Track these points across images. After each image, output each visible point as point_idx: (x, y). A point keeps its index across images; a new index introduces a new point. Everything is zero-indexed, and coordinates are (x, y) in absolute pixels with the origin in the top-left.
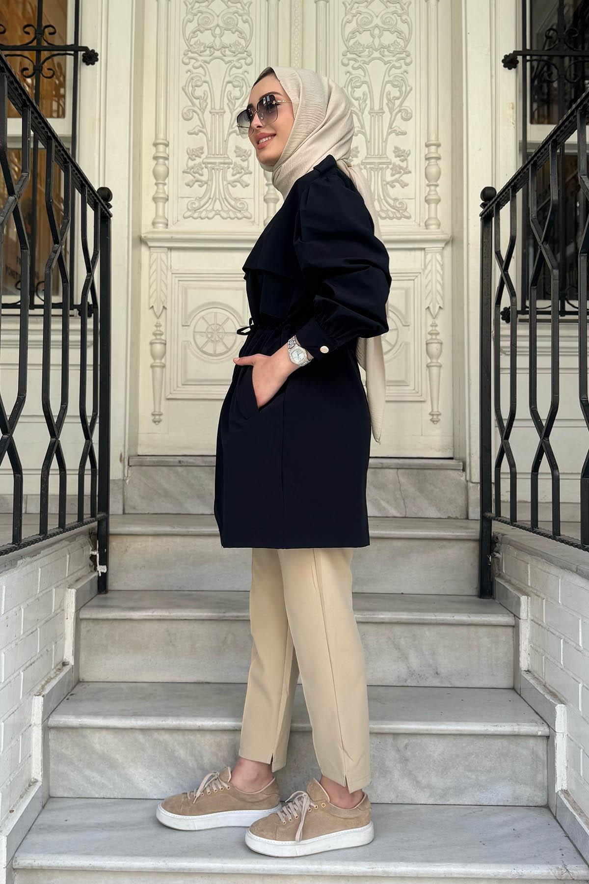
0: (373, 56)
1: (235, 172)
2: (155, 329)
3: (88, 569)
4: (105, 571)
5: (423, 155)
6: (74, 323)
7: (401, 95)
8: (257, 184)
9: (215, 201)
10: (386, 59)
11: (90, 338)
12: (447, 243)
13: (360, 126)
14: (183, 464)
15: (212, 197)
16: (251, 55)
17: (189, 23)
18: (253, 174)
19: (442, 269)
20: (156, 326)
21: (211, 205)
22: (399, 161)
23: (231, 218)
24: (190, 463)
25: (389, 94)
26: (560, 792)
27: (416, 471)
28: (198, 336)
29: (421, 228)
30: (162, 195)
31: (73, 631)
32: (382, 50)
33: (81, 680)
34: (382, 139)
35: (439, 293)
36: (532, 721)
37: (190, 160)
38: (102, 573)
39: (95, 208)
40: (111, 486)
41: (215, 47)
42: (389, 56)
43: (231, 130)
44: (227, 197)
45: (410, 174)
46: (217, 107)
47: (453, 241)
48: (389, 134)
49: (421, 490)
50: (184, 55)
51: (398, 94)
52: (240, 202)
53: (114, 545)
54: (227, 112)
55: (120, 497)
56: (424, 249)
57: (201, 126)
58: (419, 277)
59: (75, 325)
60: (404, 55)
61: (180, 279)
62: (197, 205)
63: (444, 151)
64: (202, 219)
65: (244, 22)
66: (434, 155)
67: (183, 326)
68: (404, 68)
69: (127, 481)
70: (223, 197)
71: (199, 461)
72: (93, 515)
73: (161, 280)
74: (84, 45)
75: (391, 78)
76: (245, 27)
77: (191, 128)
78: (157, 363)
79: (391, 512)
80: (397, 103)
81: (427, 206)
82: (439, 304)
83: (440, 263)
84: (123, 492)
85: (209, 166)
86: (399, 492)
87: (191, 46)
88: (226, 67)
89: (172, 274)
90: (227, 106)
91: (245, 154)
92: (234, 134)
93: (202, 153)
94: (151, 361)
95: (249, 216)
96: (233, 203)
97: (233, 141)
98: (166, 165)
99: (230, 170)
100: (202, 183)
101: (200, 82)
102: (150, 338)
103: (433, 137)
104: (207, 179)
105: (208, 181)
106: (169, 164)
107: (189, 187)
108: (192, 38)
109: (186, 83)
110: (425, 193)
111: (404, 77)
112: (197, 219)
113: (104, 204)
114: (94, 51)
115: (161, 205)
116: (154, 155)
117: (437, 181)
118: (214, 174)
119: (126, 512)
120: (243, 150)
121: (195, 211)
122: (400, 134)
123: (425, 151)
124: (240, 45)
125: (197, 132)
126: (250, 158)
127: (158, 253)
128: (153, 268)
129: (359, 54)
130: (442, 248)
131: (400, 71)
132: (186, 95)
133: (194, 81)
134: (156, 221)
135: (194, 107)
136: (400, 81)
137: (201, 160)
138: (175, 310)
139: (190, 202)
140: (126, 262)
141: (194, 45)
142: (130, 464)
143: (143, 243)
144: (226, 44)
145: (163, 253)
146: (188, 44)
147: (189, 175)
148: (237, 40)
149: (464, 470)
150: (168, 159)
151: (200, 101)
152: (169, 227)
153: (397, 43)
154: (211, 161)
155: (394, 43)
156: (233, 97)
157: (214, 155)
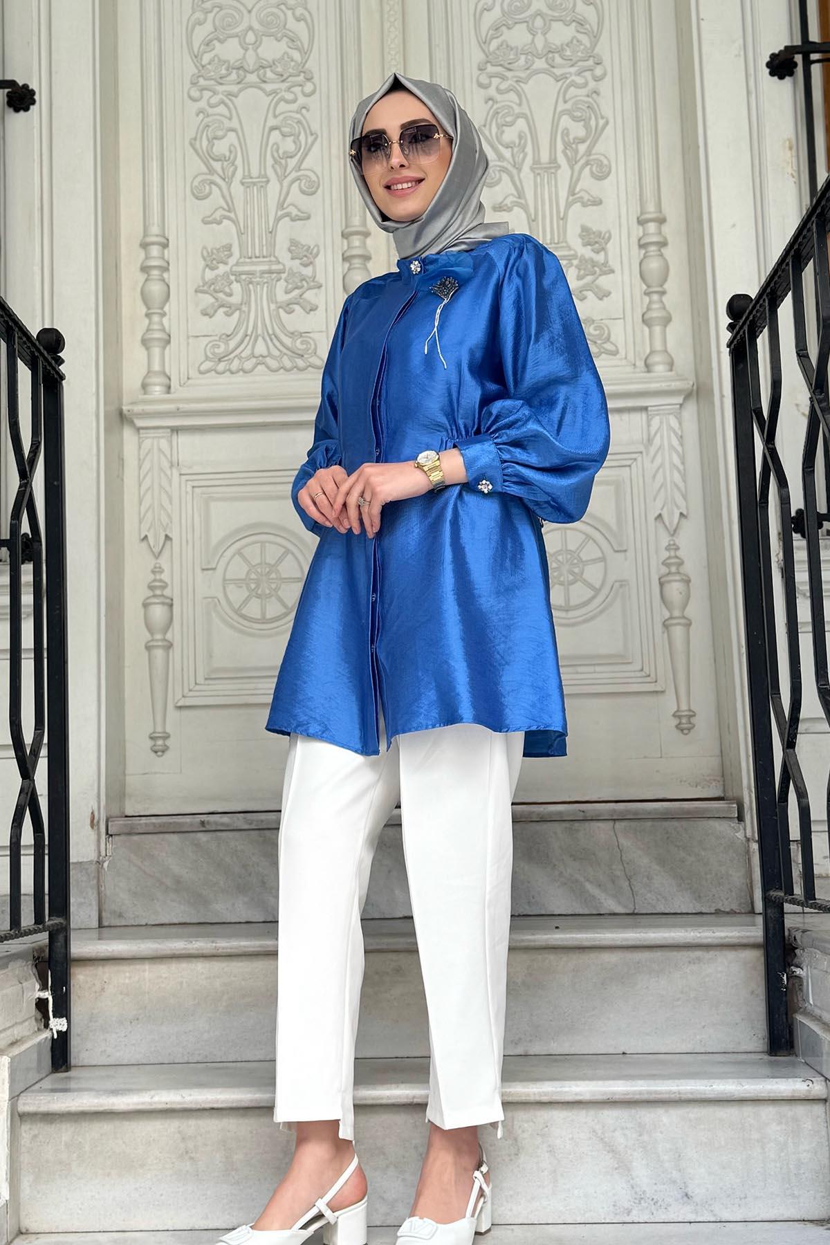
0: (534, 67)
1: (290, 286)
2: (152, 577)
3: (34, 1023)
4: (64, 1029)
5: (634, 240)
7: (588, 135)
8: (331, 306)
9: (256, 340)
10: (558, 72)
11: (27, 599)
12: (688, 396)
13: (515, 193)
14: (208, 827)
15: (249, 333)
16: (312, 78)
17: (197, 26)
18: (323, 288)
19: (682, 445)
20: (154, 572)
21: (250, 347)
22: (593, 253)
23: (286, 370)
24: (222, 825)
25: (566, 132)
27: (649, 824)
28: (231, 588)
29: (638, 370)
30: (157, 335)
32: (550, 55)
34: (558, 212)
35: (678, 488)
37: (207, 270)
38: (58, 1032)
39: (32, 365)
40: (74, 874)
41: (246, 67)
42: (562, 66)
43: (280, 213)
44: (278, 331)
45: (611, 275)
46: (255, 173)
48: (568, 206)
49: (661, 861)
50: (192, 83)
51: (581, 133)
52: (301, 339)
54: (271, 181)
55: (93, 897)
56: (645, 409)
57: (226, 207)
58: (639, 459)
60: (591, 62)
61: (196, 484)
62: (222, 349)
63: (674, 229)
64: (232, 373)
65: (298, 20)
66: (654, 239)
67: (203, 569)
68: (592, 84)
69: (106, 865)
70: (271, 333)
71: (239, 822)
72: (39, 918)
73: (161, 486)
74: (9, 77)
75: (568, 106)
76: (301, 29)
77: (209, 214)
78: (157, 640)
79: (605, 905)
80: (582, 148)
81: (646, 329)
82: (678, 507)
83: (676, 434)
84: (99, 886)
85: (243, 277)
86: (621, 867)
87: (203, 67)
88: (268, 102)
89: (181, 475)
90: (272, 170)
91: (308, 255)
92: (287, 219)
93: (230, 255)
94: (145, 638)
96: (287, 341)
97: (285, 231)
98: (163, 280)
99: (282, 284)
100: (231, 309)
101: (222, 130)
102: (143, 593)
103: (651, 207)
104: (240, 302)
105: (241, 304)
106: (169, 278)
107: (207, 317)
108: (205, 52)
109: (197, 133)
110: (642, 308)
111: (593, 102)
112: (224, 373)
113: (49, 358)
114: (28, 86)
115: (156, 351)
116: (142, 263)
117: (661, 286)
118: (252, 292)
119: (106, 923)
120: (304, 246)
121: (220, 360)
122: (589, 203)
123: (639, 231)
124: (292, 60)
125: (218, 219)
126: (317, 260)
127: (154, 438)
128: (146, 466)
129: (509, 66)
130: (678, 406)
131: (584, 91)
132: (198, 154)
133: (210, 129)
134: (149, 381)
135: (213, 175)
136: (586, 109)
137: (227, 268)
138: (187, 541)
139: (210, 345)
140: (95, 458)
141: (208, 66)
142: (110, 833)
143: (125, 422)
144: (266, 60)
145: (162, 437)
146: (198, 65)
147: (207, 295)
148: (286, 53)
149: (740, 818)
150: (166, 269)
151: (223, 164)
152: (172, 390)
153: (578, 41)
154: (247, 268)
155: (572, 42)
156: (284, 153)
157: (251, 258)
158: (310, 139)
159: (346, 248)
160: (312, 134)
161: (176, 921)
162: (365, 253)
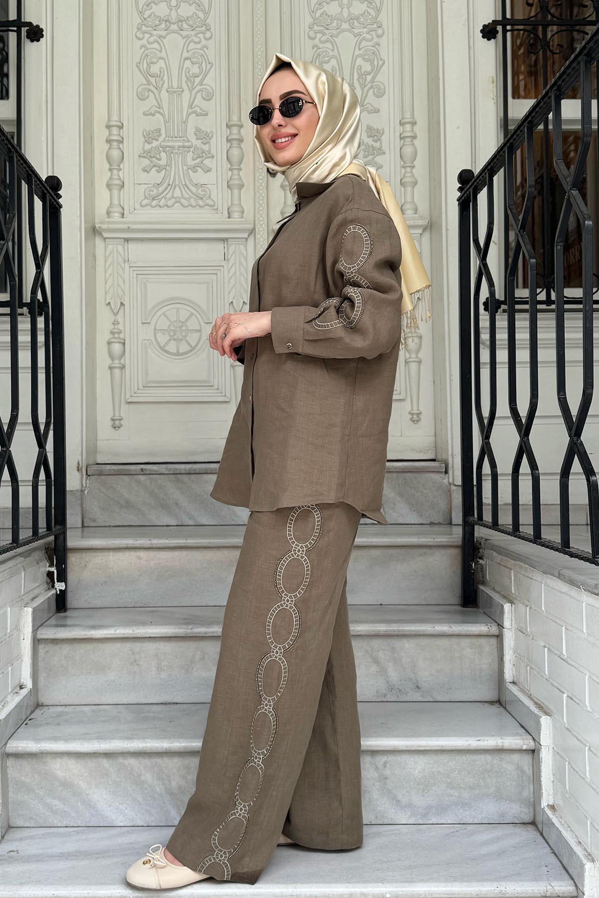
0: (342, 27)
1: (195, 156)
2: (113, 327)
3: (46, 586)
4: (63, 589)
5: (398, 134)
6: (23, 322)
7: (372, 70)
8: (219, 169)
9: (175, 188)
10: (356, 31)
11: (41, 338)
12: (425, 229)
14: (145, 472)
15: (171, 183)
16: (210, 29)
18: (215, 158)
20: (114, 324)
21: (171, 192)
22: (373, 142)
23: (192, 206)
24: (153, 471)
25: (360, 67)
26: (546, 807)
28: (159, 335)
30: (116, 182)
31: (30, 652)
32: (352, 21)
33: (40, 704)
36: (517, 734)
37: (146, 144)
38: (60, 590)
39: (43, 199)
40: (68, 497)
41: (171, 21)
42: (358, 28)
43: (190, 111)
44: (188, 183)
45: (383, 156)
46: (175, 85)
47: (432, 227)
49: (401, 495)
50: (138, 29)
51: (369, 68)
52: (201, 189)
53: (73, 560)
54: (185, 91)
55: (78, 510)
57: (158, 106)
59: (24, 325)
60: (375, 26)
61: (138, 272)
62: (155, 192)
63: (421, 129)
64: (160, 207)
66: (409, 134)
67: (143, 323)
68: (376, 40)
69: (86, 492)
70: (184, 183)
71: (163, 469)
72: (49, 528)
73: (118, 273)
74: (27, 20)
75: (361, 52)
77: (147, 109)
78: (116, 364)
80: (369, 78)
81: (403, 189)
84: (82, 503)
85: (168, 149)
87: (145, 19)
88: (185, 41)
89: (130, 267)
90: (185, 84)
91: (206, 137)
92: (194, 114)
93: (160, 135)
94: (108, 362)
95: (212, 203)
96: (194, 189)
97: (193, 121)
98: (120, 149)
99: (190, 155)
100: (160, 169)
101: (156, 58)
102: (108, 336)
103: (408, 115)
104: (165, 164)
105: (166, 166)
106: (123, 148)
107: (146, 173)
108: (146, 10)
109: (141, 59)
110: (401, 176)
111: (375, 49)
112: (155, 207)
113: (53, 194)
114: (39, 26)
115: (115, 192)
116: (107, 138)
117: (413, 163)
118: (173, 159)
119: (86, 525)
120: (204, 132)
121: (153, 199)
122: (372, 111)
123: (399, 130)
124: (198, 18)
125: (153, 112)
126: (211, 141)
127: (114, 244)
128: (109, 261)
129: (327, 27)
130: (419, 235)
131: (371, 43)
132: (141, 73)
133: (149, 57)
134: (111, 210)
135: (150, 86)
136: (371, 54)
137: (158, 143)
138: (134, 307)
139: (148, 189)
140: (79, 256)
141: (148, 19)
142: (88, 474)
143: (96, 233)
144: (183, 17)
145: (119, 244)
146: (142, 18)
147: (147, 159)
148: (195, 13)
149: (446, 472)
150: (122, 142)
151: (156, 79)
152: (125, 216)
153: (368, 13)
154: (170, 144)
155: (365, 12)
156: (192, 75)
157: (172, 137)
158: (208, 68)
159: (228, 133)
160: (209, 63)
161: (126, 524)
162: (241, 138)
